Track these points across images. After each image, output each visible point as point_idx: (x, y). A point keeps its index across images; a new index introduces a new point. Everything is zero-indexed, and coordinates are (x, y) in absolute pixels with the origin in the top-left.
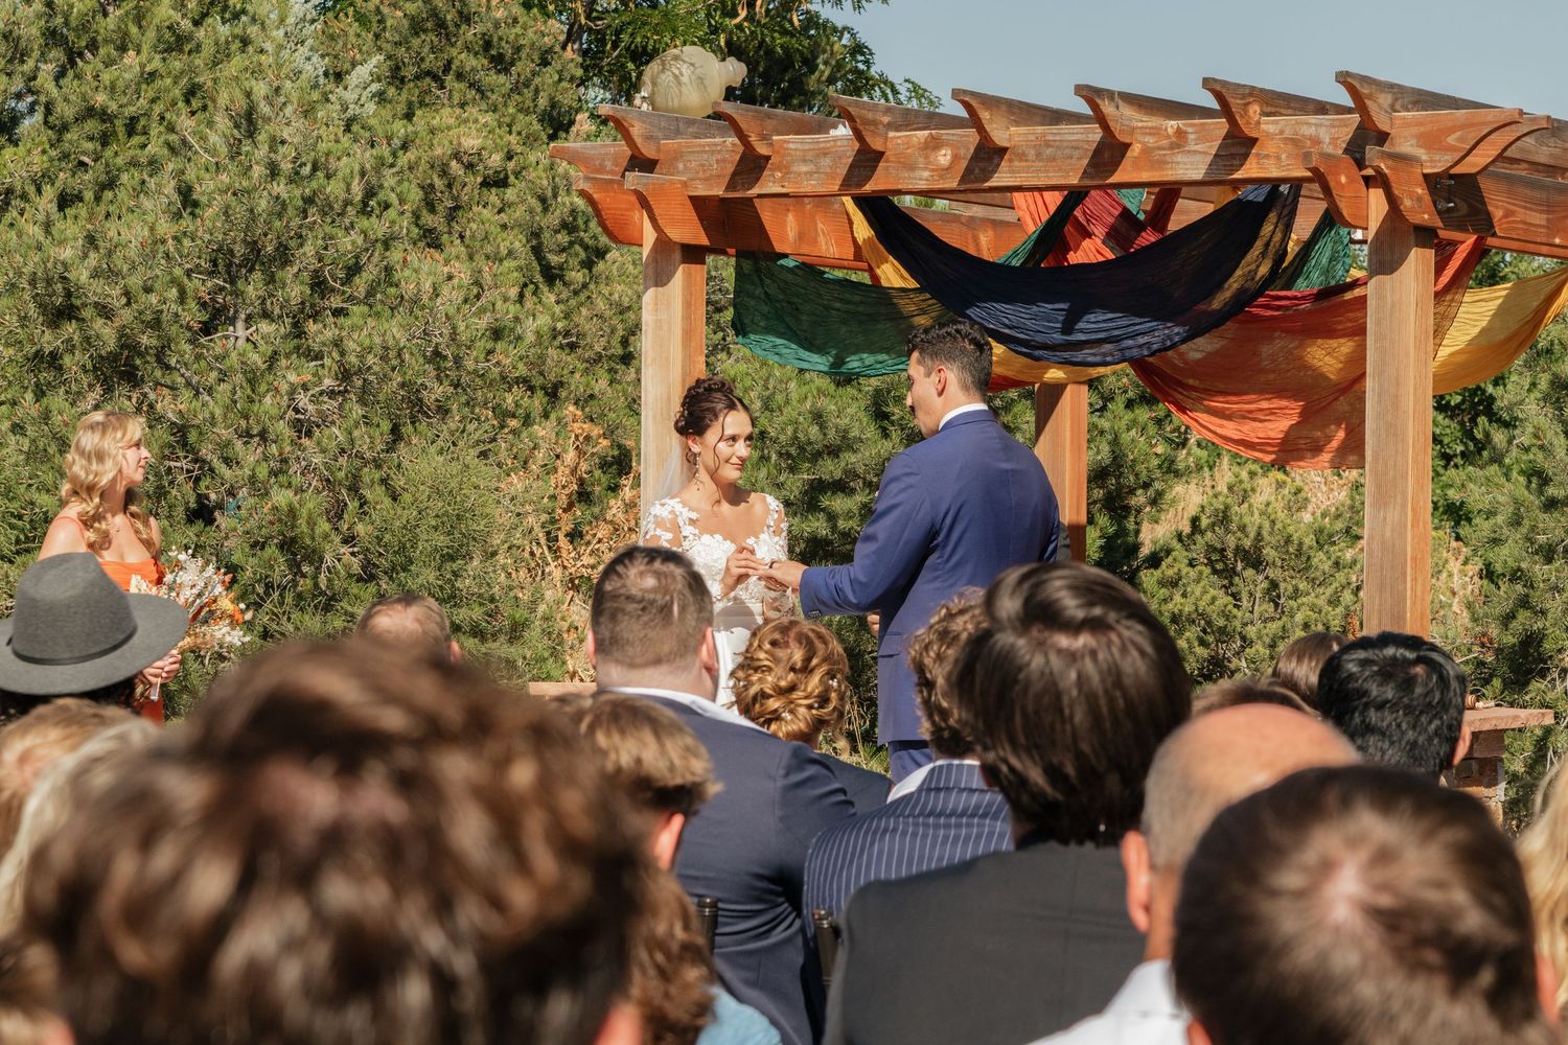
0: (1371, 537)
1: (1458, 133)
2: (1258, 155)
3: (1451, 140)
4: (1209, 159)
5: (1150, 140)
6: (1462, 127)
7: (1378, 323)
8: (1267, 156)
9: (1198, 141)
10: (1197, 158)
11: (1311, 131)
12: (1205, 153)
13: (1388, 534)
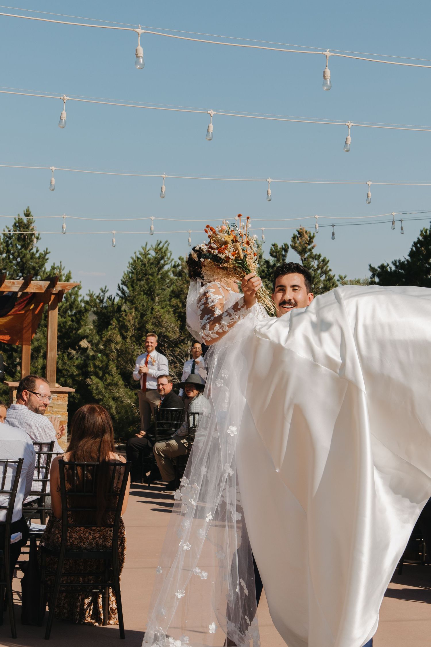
0: (49, 357)
1: (69, 287)
2: (29, 288)
3: (67, 288)
4: (19, 288)
5: (7, 283)
6: (69, 286)
7: (51, 319)
8: (31, 288)
9: (17, 284)
10: (16, 288)
11: (40, 284)
12: (19, 287)
13: (52, 356)
